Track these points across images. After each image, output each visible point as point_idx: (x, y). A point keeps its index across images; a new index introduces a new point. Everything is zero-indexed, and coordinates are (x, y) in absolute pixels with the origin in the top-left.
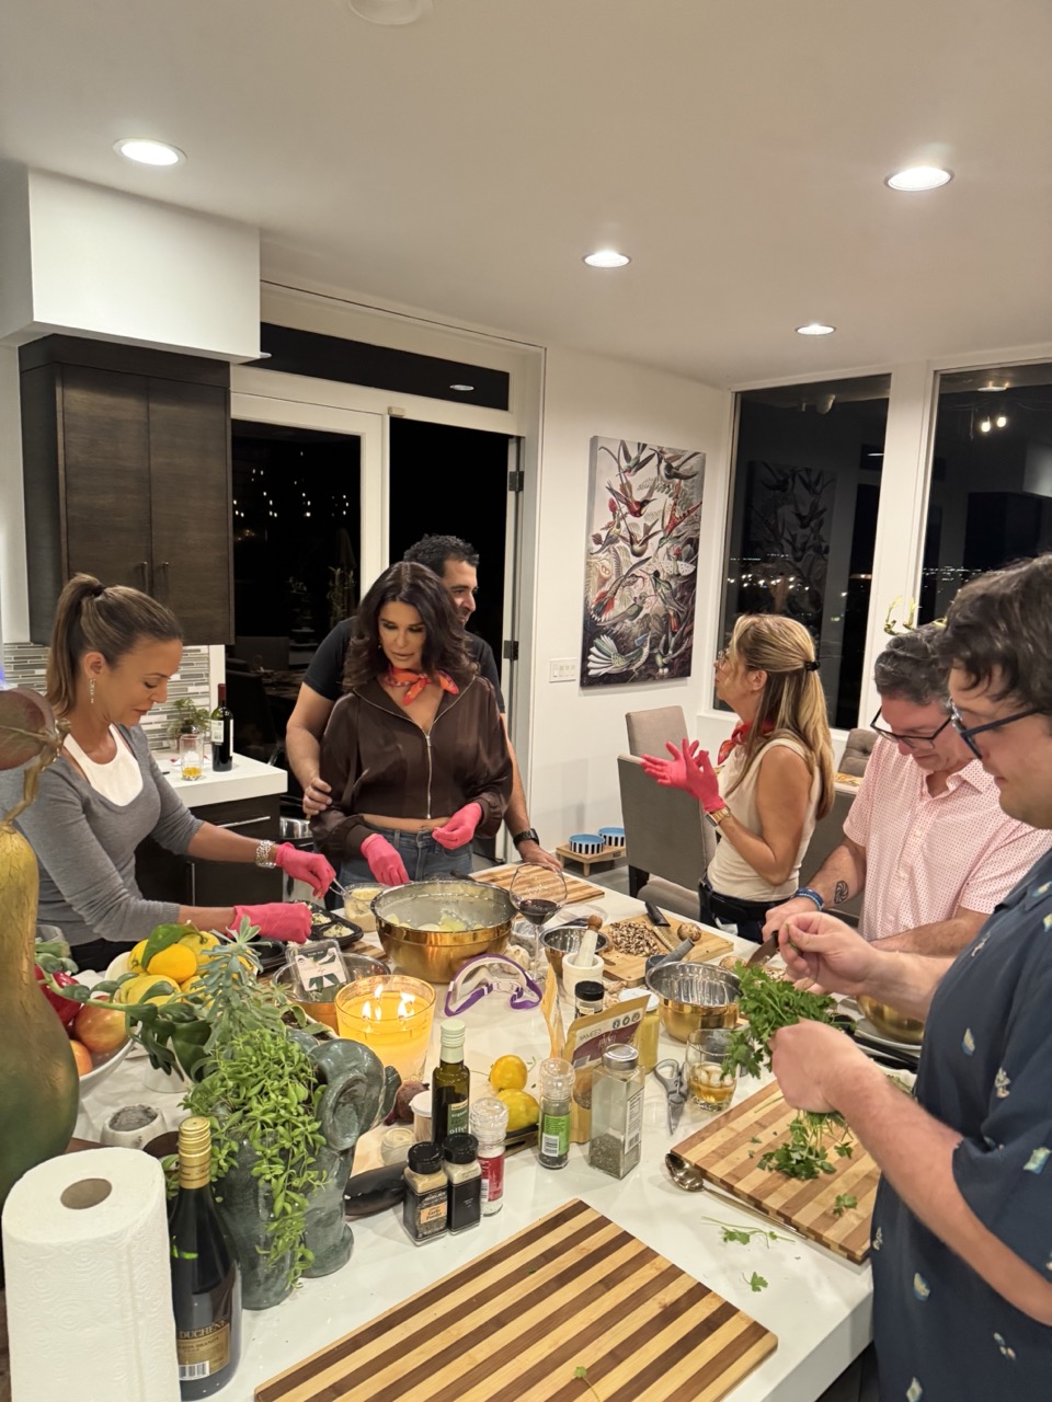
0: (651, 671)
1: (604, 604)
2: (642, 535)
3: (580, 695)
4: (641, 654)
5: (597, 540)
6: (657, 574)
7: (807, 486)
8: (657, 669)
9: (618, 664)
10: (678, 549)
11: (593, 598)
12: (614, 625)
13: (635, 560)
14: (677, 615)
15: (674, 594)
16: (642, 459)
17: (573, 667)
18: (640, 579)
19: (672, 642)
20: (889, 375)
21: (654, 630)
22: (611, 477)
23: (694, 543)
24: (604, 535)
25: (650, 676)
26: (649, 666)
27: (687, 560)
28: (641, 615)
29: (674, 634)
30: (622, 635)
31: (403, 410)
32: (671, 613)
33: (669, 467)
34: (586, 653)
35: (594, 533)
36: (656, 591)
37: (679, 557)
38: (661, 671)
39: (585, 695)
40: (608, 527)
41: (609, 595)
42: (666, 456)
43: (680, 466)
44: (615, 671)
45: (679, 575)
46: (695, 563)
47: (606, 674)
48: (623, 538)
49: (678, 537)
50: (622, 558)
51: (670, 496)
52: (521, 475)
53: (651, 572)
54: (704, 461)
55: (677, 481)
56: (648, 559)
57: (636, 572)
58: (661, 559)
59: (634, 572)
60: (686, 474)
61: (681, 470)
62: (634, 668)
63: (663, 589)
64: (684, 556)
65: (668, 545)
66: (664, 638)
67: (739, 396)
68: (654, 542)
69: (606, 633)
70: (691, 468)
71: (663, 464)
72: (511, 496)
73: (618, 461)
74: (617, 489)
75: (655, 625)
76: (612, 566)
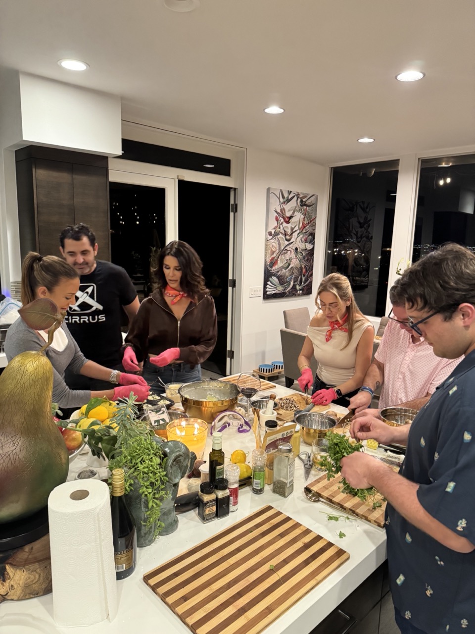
0: (294, 292)
1: (273, 263)
2: (290, 231)
3: (263, 303)
4: (290, 284)
5: (270, 234)
6: (296, 249)
7: (364, 210)
8: (297, 292)
9: (280, 289)
10: (306, 238)
11: (268, 260)
12: (278, 272)
13: (287, 243)
14: (305, 267)
15: (304, 258)
16: (289, 198)
17: (260, 291)
18: (289, 251)
19: (303, 279)
20: (399, 160)
21: (295, 274)
22: (276, 206)
23: (313, 235)
24: (273, 232)
25: (294, 294)
26: (293, 290)
27: (310, 243)
28: (290, 267)
29: (304, 275)
30: (281, 276)
31: (184, 177)
32: (303, 266)
33: (302, 201)
34: (265, 285)
35: (269, 231)
36: (296, 256)
37: (306, 241)
38: (298, 292)
39: (266, 303)
40: (275, 228)
41: (275, 258)
42: (300, 196)
43: (306, 201)
44: (278, 292)
45: (306, 249)
46: (313, 244)
47: (274, 293)
48: (282, 233)
49: (306, 232)
50: (281, 242)
51: (302, 214)
52: (236, 205)
53: (294, 248)
54: (317, 199)
55: (305, 207)
56: (292, 242)
57: (288, 248)
58: (298, 241)
59: (286, 248)
60: (309, 204)
61: (307, 203)
62: (287, 291)
63: (299, 256)
64: (308, 241)
65: (301, 236)
66: (300, 277)
67: (332, 169)
68: (295, 235)
69: (274, 275)
70: (312, 202)
71: (299, 200)
72: (232, 214)
73: (279, 199)
74: (279, 211)
75: (296, 272)
76: (276, 246)
